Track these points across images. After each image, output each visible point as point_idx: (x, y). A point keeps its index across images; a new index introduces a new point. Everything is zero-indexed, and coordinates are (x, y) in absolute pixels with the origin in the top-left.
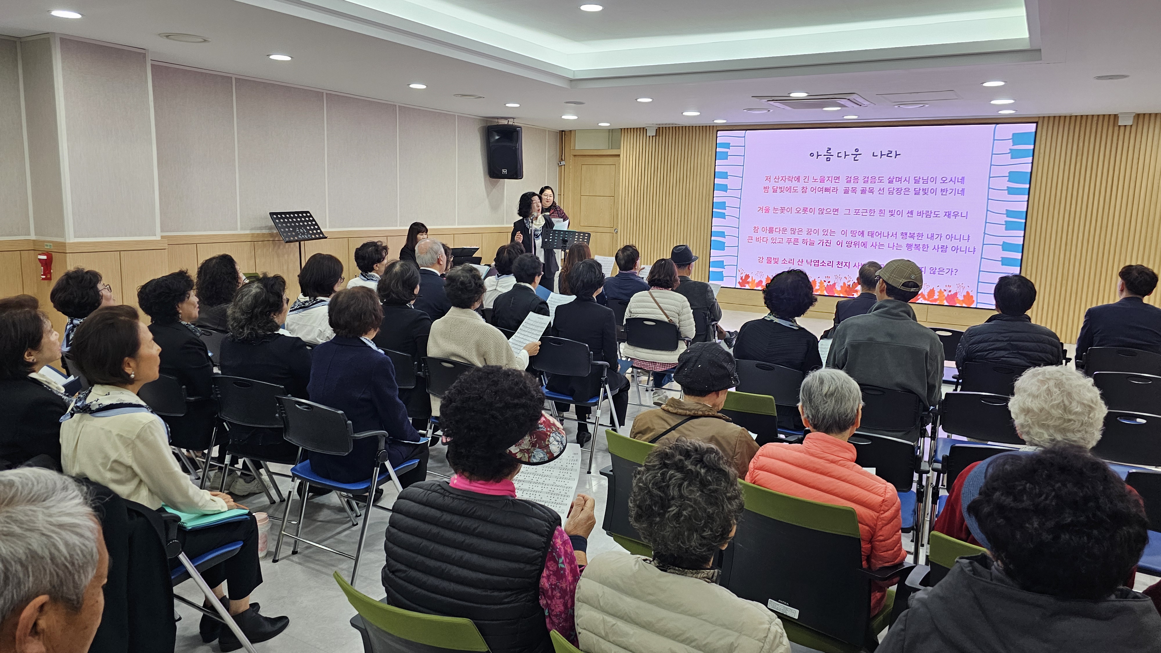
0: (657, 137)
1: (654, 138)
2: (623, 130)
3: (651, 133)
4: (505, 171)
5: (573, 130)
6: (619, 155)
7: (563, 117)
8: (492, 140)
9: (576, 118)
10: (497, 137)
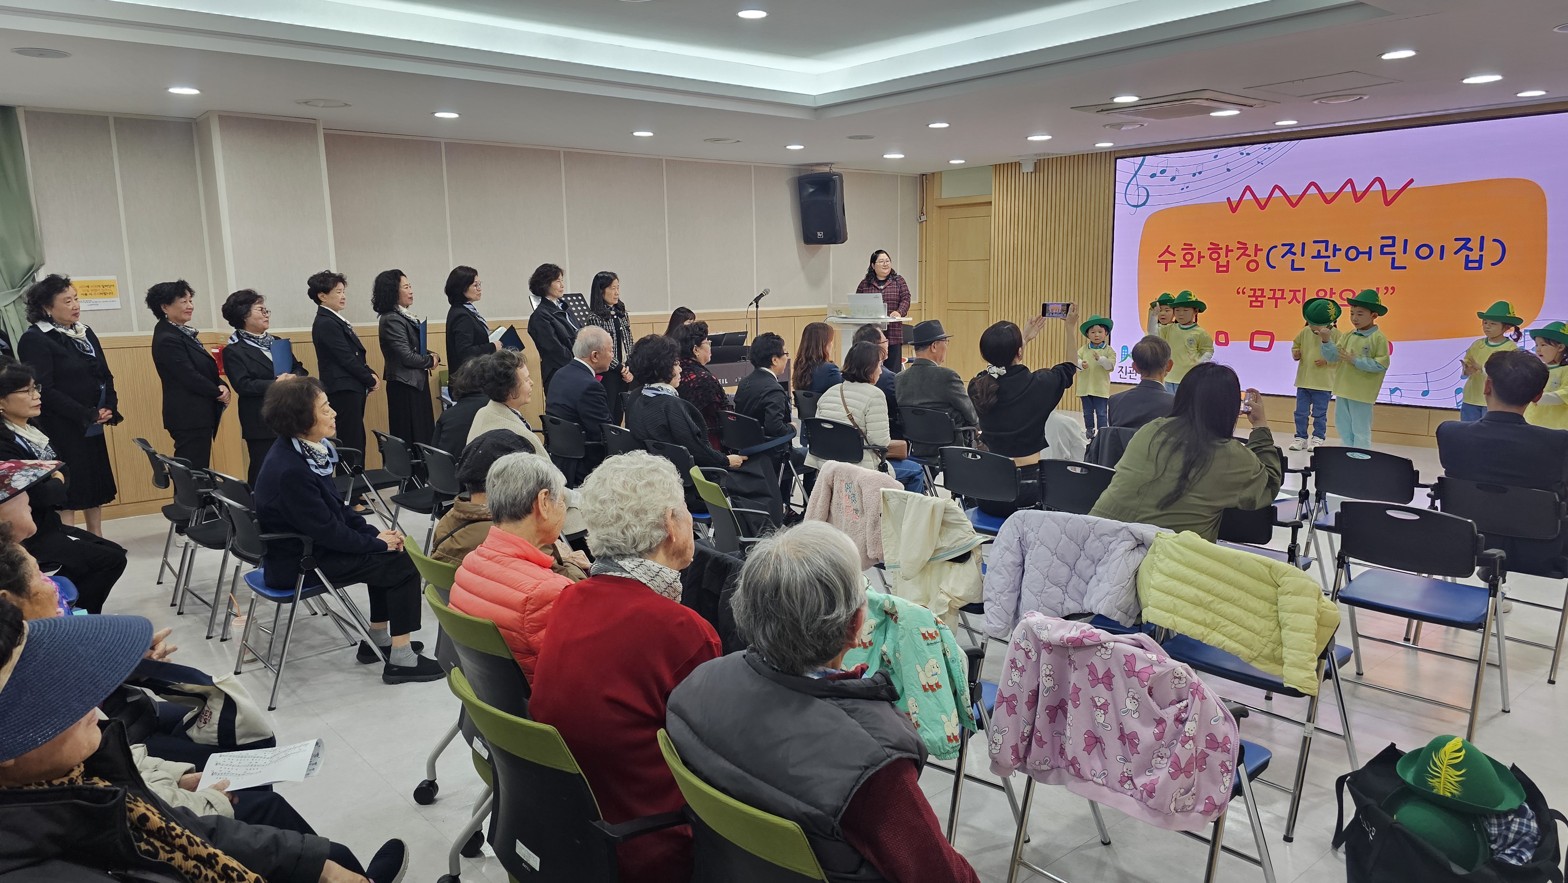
0: (1038, 174)
1: (1033, 175)
2: (998, 166)
3: (1028, 168)
4: (820, 234)
5: (937, 173)
6: (991, 202)
7: (885, 156)
8: (805, 194)
9: (902, 156)
10: (811, 190)
